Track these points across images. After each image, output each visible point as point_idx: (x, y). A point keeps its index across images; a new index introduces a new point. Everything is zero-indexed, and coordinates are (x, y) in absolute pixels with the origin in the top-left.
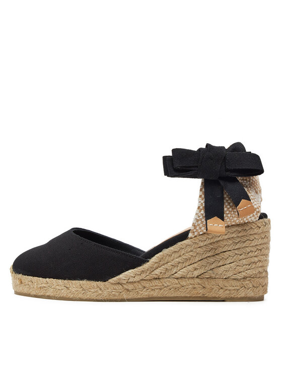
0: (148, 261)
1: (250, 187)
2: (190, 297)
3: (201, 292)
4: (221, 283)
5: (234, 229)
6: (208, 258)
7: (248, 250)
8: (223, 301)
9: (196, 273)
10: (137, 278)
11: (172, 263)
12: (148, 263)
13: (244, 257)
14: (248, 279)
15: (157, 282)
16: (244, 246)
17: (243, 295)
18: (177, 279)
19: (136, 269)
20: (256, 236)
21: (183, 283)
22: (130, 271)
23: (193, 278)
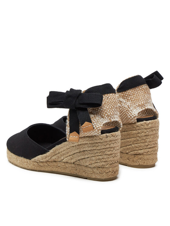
0: (49, 151)
1: (97, 114)
2: (71, 174)
3: (75, 172)
4: (84, 168)
5: (87, 139)
6: (77, 153)
7: (96, 151)
8: (86, 179)
9: (73, 161)
10: (44, 160)
11: (61, 154)
12: (49, 152)
13: (94, 155)
14: (96, 168)
15: (54, 163)
16: (93, 149)
17: (94, 177)
18: (64, 163)
19: (43, 155)
20: (99, 144)
21: (67, 165)
22: (40, 156)
23: (71, 163)
